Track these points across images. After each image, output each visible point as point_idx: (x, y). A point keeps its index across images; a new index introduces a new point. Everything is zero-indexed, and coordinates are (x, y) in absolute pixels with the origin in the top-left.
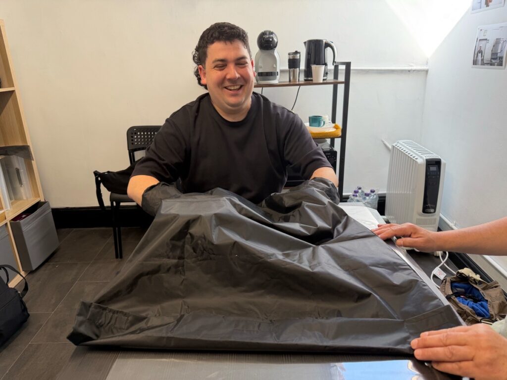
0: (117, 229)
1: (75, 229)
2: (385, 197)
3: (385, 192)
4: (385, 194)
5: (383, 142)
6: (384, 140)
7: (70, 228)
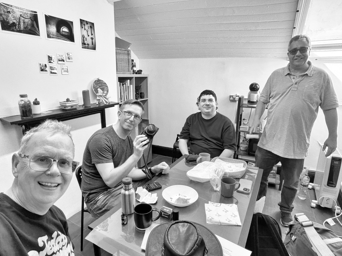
0: (174, 158)
1: (159, 155)
2: (315, 173)
3: (315, 170)
4: (315, 171)
5: (318, 142)
6: (319, 141)
7: (158, 154)
